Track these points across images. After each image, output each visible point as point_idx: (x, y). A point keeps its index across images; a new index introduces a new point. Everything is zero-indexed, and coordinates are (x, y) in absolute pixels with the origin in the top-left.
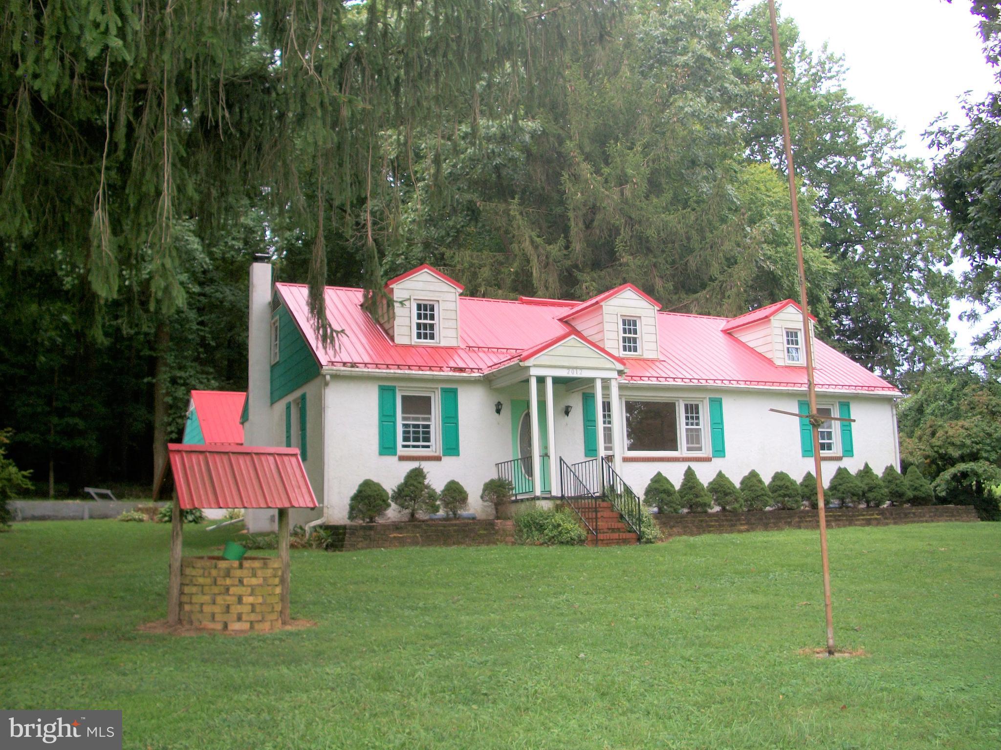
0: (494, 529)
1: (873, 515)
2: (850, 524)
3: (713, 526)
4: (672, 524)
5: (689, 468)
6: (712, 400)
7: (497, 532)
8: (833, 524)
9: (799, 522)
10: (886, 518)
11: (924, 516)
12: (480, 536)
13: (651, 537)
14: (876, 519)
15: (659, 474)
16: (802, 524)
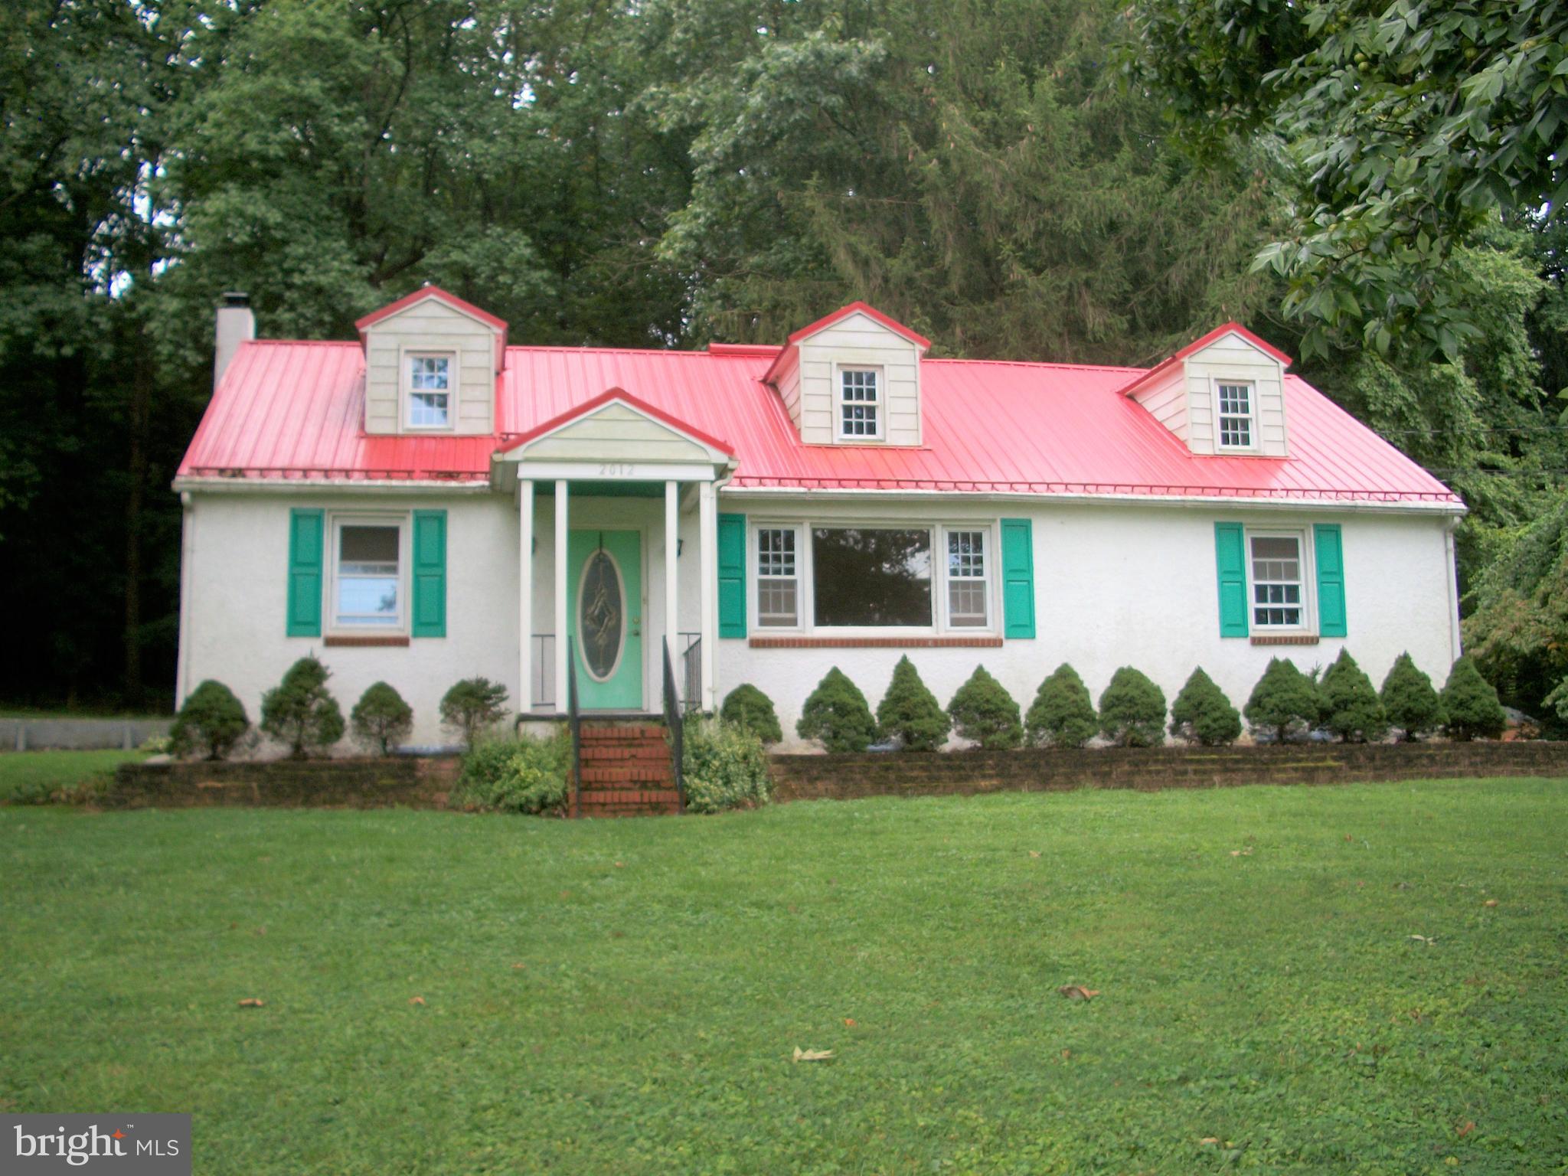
0: (412, 776)
1: (1324, 759)
2: (1260, 780)
3: (913, 779)
4: (815, 773)
5: (904, 660)
6: (1007, 525)
7: (418, 782)
8: (1216, 778)
9: (1131, 774)
10: (1358, 768)
11: (1456, 763)
12: (383, 790)
13: (707, 799)
14: (1329, 768)
15: (835, 673)
16: (1137, 779)
